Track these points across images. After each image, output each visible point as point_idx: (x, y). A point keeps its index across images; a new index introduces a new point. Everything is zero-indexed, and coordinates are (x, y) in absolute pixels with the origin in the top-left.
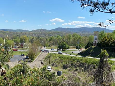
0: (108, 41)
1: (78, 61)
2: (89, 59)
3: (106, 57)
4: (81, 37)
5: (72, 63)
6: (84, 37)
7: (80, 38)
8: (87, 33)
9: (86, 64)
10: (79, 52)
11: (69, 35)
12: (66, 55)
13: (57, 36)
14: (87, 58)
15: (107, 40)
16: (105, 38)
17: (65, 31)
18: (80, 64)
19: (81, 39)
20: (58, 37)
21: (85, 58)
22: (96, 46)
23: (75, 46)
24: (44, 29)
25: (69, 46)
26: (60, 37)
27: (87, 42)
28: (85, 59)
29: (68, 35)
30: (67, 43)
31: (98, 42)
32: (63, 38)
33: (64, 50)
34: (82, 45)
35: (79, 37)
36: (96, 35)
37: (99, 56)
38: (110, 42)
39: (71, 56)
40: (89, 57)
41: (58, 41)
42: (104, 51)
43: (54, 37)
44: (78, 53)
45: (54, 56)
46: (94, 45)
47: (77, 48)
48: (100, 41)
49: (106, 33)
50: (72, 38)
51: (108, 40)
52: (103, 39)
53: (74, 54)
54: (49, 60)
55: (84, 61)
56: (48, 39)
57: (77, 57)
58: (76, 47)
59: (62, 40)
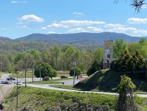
0: (132, 59)
1: (74, 101)
2: (96, 96)
3: (130, 90)
4: (80, 53)
5: (62, 104)
6: (84, 52)
7: (77, 55)
8: (91, 45)
9: (90, 106)
10: (77, 82)
11: (55, 48)
12: (50, 90)
13: (30, 50)
14: (92, 93)
15: (128, 57)
16: (126, 52)
17: (46, 41)
18: (79, 106)
19: (80, 56)
20: (32, 53)
21: (88, 93)
22: (108, 69)
23: (68, 69)
24: (3, 37)
25: (56, 72)
26: (38, 53)
27: (91, 62)
28: (89, 96)
29: (53, 48)
30: (52, 65)
31: (113, 62)
32: (42, 54)
33: (45, 80)
34: (82, 68)
35: (75, 51)
36: (107, 48)
37: (118, 89)
38: (135, 62)
39: (60, 92)
40: (96, 92)
41: (34, 61)
42: (127, 80)
43: (26, 54)
44: (75, 84)
45: (26, 91)
46: (104, 67)
47: (72, 74)
48: (115, 59)
49: (126, 43)
50: (61, 54)
51: (131, 57)
52: (122, 55)
53: (67, 87)
54: (15, 101)
55: (86, 101)
56: (13, 58)
57: (72, 92)
58: (69, 72)
59: (41, 59)
